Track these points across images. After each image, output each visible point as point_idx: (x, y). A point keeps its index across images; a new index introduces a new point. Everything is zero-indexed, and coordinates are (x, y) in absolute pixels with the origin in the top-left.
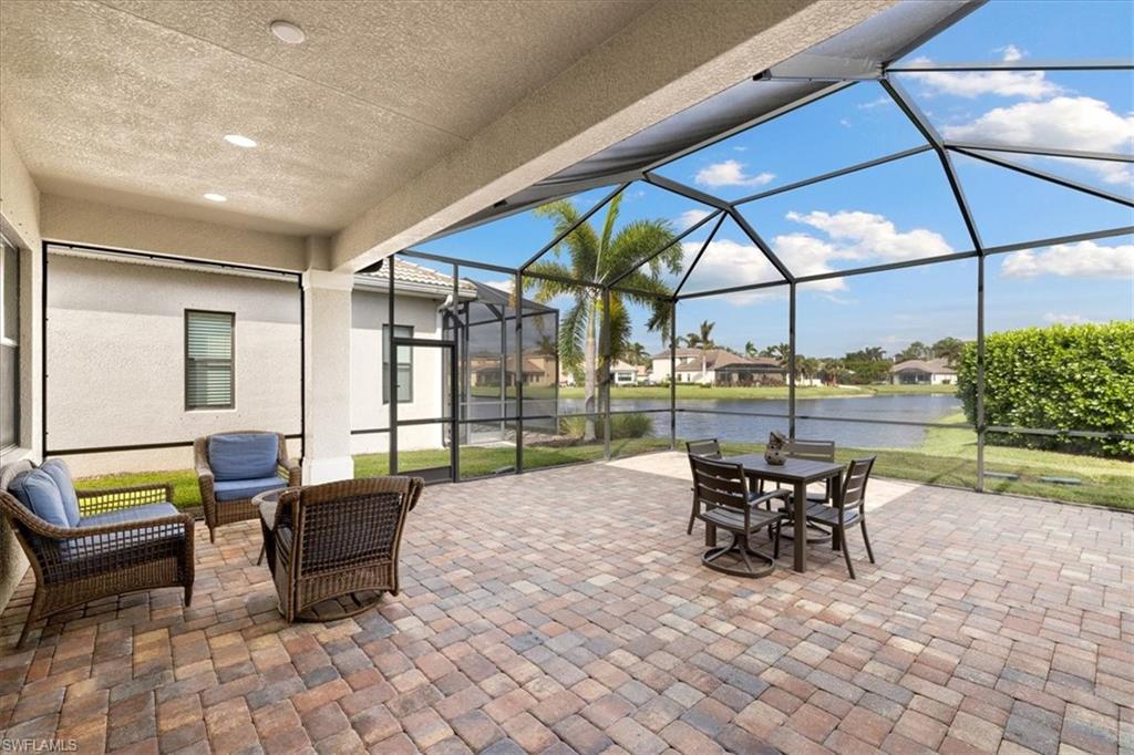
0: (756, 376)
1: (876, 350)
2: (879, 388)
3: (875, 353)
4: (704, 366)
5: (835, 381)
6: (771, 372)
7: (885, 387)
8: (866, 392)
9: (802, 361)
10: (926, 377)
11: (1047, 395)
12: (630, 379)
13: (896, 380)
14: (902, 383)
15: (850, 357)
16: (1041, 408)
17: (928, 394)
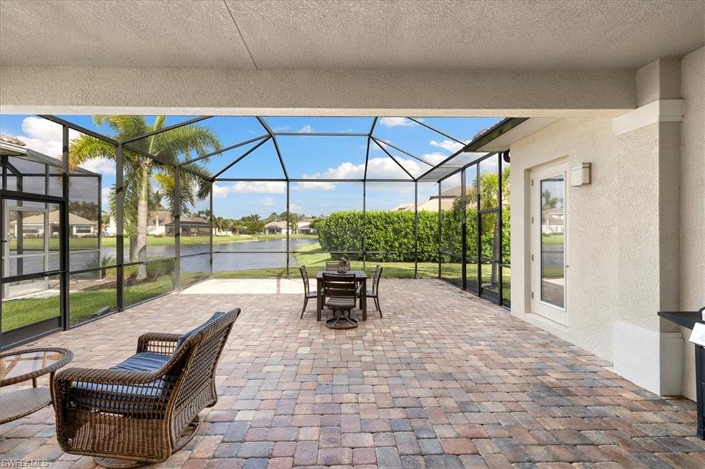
0: (193, 230)
1: (256, 216)
2: (260, 236)
3: (256, 217)
4: (157, 222)
5: (238, 232)
6: (204, 227)
7: (262, 235)
8: (255, 238)
9: (222, 221)
10: (279, 230)
11: (356, 238)
12: (89, 231)
13: (267, 232)
14: (270, 233)
15: (243, 219)
16: (354, 243)
17: (280, 239)
